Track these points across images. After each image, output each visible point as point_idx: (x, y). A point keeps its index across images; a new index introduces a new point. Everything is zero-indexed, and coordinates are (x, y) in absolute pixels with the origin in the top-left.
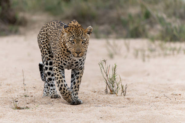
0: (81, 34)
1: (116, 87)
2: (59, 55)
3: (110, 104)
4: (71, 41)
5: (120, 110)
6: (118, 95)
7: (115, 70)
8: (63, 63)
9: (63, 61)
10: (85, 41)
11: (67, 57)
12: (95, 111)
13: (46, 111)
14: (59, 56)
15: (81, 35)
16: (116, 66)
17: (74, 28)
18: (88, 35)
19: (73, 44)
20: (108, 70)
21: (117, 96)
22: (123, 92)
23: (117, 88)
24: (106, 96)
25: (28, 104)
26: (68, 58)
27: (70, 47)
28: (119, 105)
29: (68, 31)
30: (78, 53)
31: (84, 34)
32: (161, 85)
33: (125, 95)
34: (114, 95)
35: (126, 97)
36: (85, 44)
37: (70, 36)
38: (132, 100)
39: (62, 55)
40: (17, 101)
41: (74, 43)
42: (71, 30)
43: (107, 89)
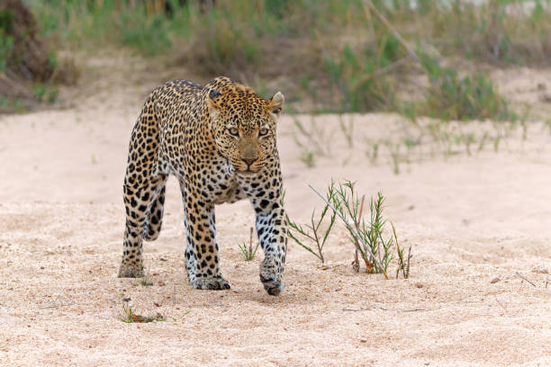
0: (257, 111)
1: (383, 253)
2: (199, 161)
3: (377, 301)
4: (230, 130)
5: (408, 318)
6: (388, 275)
7: (378, 211)
8: (207, 184)
9: (207, 180)
10: (267, 130)
11: (218, 168)
12: (344, 325)
13: (213, 328)
14: (200, 165)
15: (255, 116)
16: (380, 199)
17: (237, 98)
18: (274, 115)
19: (236, 138)
20: (359, 211)
21: (387, 278)
22: (402, 268)
23: (386, 256)
24: (358, 279)
25: (157, 305)
26: (219, 173)
27: (226, 148)
28: (402, 305)
29: (222, 105)
30: (249, 163)
31: (263, 113)
32: (479, 241)
33: (406, 276)
34: (379, 275)
35: (412, 280)
36: (267, 138)
37: (227, 117)
38: (432, 290)
39: (208, 162)
40: (130, 299)
41: (237, 135)
42: (229, 103)
43: (357, 261)
